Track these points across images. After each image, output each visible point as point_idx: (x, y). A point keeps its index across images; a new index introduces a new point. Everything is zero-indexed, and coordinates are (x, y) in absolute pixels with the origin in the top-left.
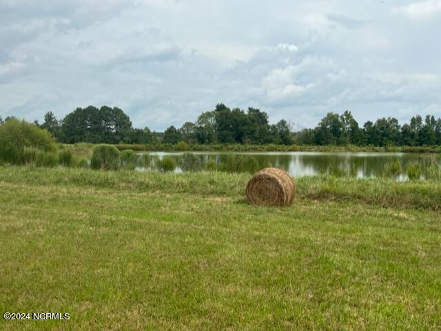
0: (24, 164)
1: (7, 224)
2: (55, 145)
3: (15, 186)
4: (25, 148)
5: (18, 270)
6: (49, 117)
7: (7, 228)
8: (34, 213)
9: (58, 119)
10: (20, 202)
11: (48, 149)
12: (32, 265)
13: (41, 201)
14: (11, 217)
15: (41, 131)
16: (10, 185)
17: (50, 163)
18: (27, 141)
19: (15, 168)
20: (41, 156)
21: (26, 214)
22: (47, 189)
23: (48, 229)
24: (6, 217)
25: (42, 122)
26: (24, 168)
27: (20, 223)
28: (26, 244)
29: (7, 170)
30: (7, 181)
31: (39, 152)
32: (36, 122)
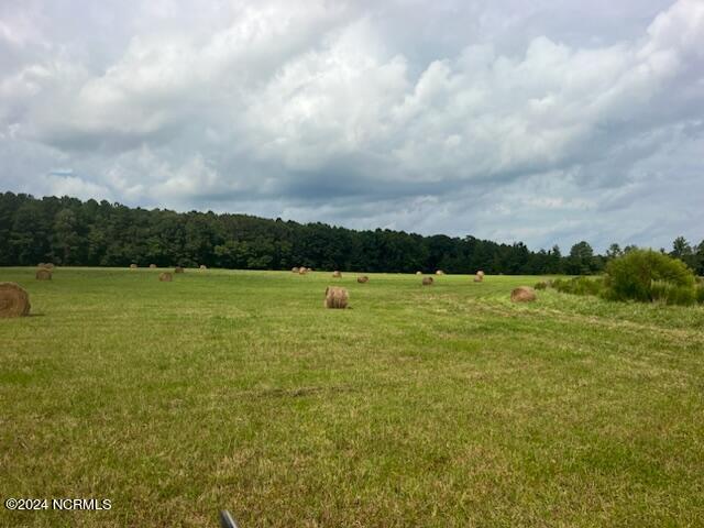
0: (651, 301)
2: (691, 277)
3: (642, 327)
4: (653, 283)
6: (679, 244)
8: (672, 361)
9: (692, 245)
11: (682, 283)
14: (642, 363)
15: (673, 261)
16: (635, 325)
17: (685, 300)
18: (655, 273)
19: (640, 305)
20: (672, 293)
22: (683, 333)
26: (651, 306)
29: (631, 308)
30: (631, 320)
31: (669, 286)
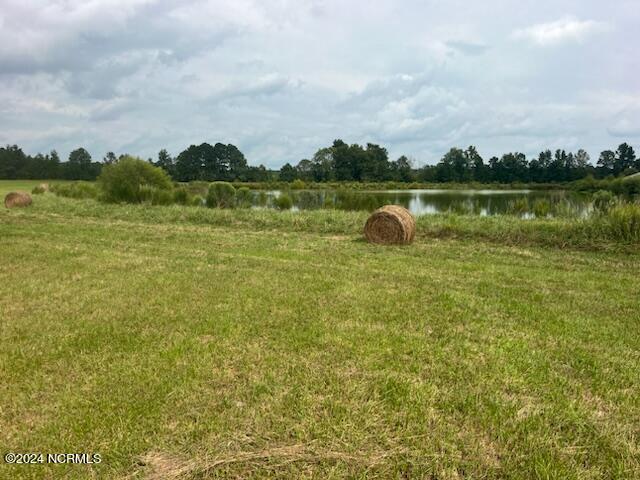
0: (140, 202)
1: (127, 262)
2: (171, 184)
3: (132, 224)
4: (141, 186)
5: (140, 304)
6: (163, 155)
7: (127, 264)
8: (154, 250)
9: (172, 157)
10: (137, 240)
11: (163, 187)
12: (153, 301)
13: (158, 239)
14: (130, 255)
15: (156, 169)
16: (126, 223)
17: (165, 201)
18: (142, 179)
19: (131, 206)
20: (156, 195)
21: (144, 252)
22: (164, 228)
23: (167, 266)
24: (125, 255)
25: (156, 159)
26: (140, 207)
27: (139, 260)
28: (146, 280)
29: (123, 208)
30: (124, 219)
31: (154, 190)
32: (150, 160)
